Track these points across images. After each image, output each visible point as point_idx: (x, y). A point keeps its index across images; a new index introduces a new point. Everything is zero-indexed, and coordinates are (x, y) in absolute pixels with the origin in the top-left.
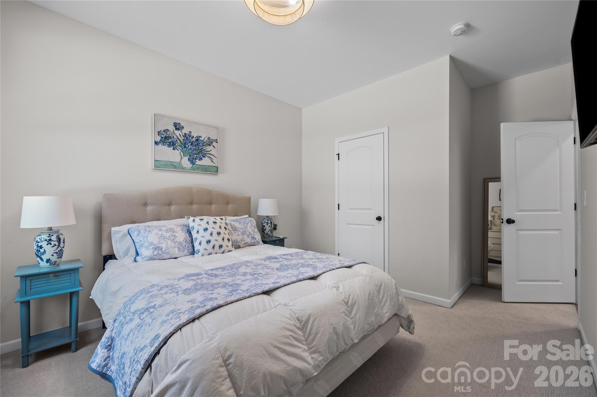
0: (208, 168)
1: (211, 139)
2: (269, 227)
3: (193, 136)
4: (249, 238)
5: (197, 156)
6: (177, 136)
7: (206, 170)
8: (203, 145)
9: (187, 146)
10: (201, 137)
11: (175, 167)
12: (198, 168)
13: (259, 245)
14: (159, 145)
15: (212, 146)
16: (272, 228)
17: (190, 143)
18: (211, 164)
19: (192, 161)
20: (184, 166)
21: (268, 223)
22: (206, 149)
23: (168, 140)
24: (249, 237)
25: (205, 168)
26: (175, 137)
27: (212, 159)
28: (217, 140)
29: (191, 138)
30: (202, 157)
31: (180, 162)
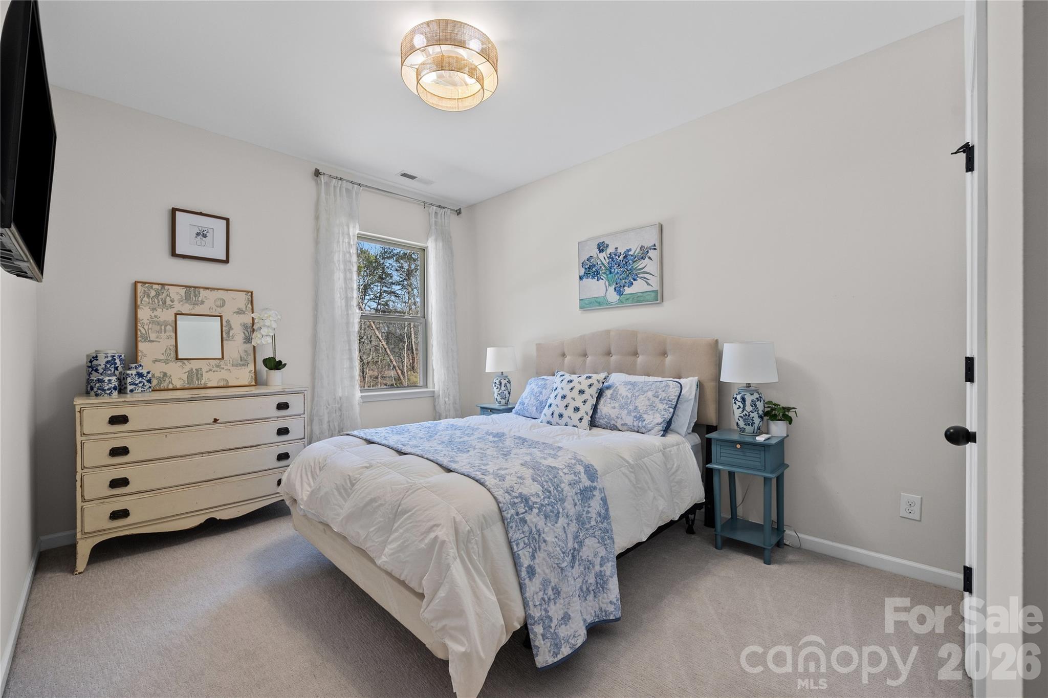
0: (641, 296)
1: (646, 247)
2: (738, 408)
3: (620, 253)
4: (629, 415)
5: (626, 281)
6: (602, 261)
7: (638, 300)
8: (634, 262)
9: (613, 270)
10: (630, 250)
11: (600, 304)
12: (627, 299)
13: (649, 434)
14: (584, 280)
15: (647, 258)
16: (745, 412)
17: (616, 264)
18: (647, 288)
19: (619, 291)
20: (610, 300)
21: (736, 398)
22: (637, 267)
23: (592, 269)
24: (631, 415)
25: (638, 297)
26: (599, 263)
27: (648, 279)
28: (655, 245)
29: (617, 257)
30: (632, 280)
31: (605, 296)
